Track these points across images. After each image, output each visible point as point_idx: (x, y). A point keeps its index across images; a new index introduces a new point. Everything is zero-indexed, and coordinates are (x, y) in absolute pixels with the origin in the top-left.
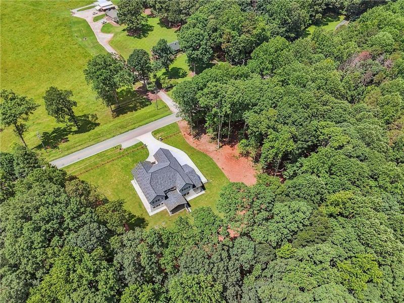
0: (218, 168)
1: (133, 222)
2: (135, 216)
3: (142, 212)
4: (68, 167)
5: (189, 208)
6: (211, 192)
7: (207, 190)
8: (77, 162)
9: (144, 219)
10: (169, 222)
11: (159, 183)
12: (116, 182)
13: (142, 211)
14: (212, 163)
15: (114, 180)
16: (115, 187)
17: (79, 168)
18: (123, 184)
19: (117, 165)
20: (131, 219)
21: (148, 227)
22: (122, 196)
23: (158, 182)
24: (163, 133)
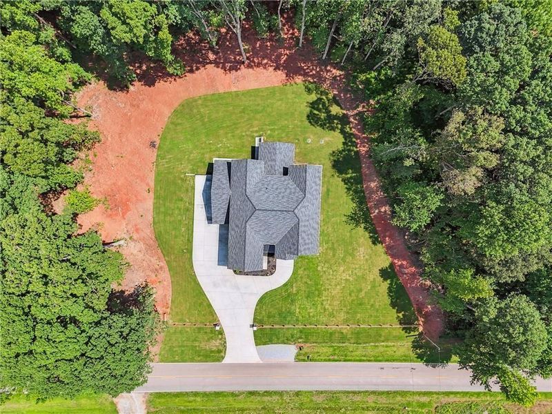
0: (157, 197)
1: (350, 171)
2: (343, 180)
3: (331, 180)
4: (405, 359)
5: (257, 146)
6: (203, 154)
7: (207, 161)
8: (387, 361)
9: (334, 166)
10: (301, 139)
11: (288, 191)
12: (342, 268)
13: (329, 182)
14: (158, 214)
15: (345, 276)
16: (349, 259)
17: (390, 344)
18: (334, 255)
19: (325, 309)
20: (351, 178)
21: (334, 150)
22: (346, 230)
23: (290, 193)
24: (202, 345)
